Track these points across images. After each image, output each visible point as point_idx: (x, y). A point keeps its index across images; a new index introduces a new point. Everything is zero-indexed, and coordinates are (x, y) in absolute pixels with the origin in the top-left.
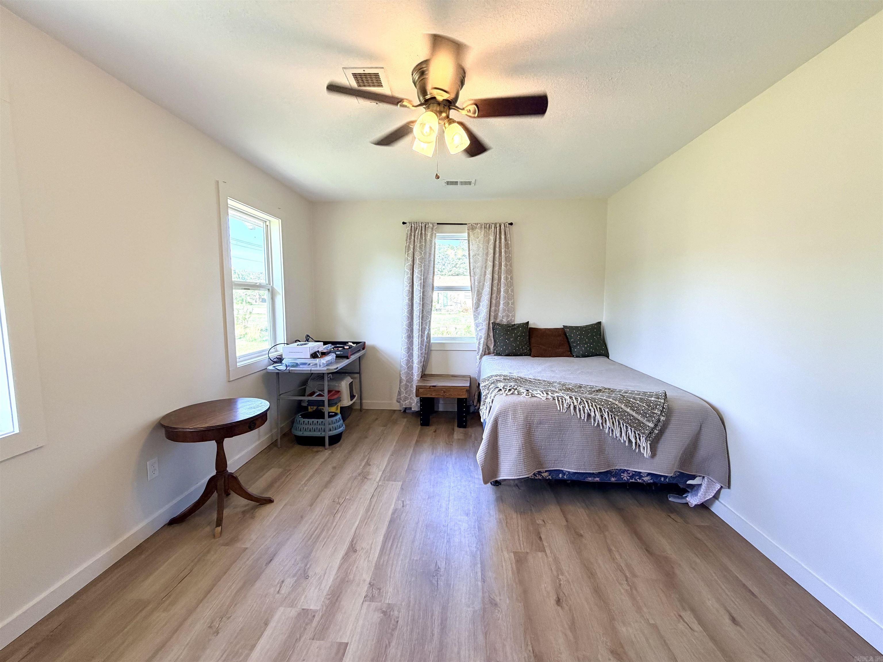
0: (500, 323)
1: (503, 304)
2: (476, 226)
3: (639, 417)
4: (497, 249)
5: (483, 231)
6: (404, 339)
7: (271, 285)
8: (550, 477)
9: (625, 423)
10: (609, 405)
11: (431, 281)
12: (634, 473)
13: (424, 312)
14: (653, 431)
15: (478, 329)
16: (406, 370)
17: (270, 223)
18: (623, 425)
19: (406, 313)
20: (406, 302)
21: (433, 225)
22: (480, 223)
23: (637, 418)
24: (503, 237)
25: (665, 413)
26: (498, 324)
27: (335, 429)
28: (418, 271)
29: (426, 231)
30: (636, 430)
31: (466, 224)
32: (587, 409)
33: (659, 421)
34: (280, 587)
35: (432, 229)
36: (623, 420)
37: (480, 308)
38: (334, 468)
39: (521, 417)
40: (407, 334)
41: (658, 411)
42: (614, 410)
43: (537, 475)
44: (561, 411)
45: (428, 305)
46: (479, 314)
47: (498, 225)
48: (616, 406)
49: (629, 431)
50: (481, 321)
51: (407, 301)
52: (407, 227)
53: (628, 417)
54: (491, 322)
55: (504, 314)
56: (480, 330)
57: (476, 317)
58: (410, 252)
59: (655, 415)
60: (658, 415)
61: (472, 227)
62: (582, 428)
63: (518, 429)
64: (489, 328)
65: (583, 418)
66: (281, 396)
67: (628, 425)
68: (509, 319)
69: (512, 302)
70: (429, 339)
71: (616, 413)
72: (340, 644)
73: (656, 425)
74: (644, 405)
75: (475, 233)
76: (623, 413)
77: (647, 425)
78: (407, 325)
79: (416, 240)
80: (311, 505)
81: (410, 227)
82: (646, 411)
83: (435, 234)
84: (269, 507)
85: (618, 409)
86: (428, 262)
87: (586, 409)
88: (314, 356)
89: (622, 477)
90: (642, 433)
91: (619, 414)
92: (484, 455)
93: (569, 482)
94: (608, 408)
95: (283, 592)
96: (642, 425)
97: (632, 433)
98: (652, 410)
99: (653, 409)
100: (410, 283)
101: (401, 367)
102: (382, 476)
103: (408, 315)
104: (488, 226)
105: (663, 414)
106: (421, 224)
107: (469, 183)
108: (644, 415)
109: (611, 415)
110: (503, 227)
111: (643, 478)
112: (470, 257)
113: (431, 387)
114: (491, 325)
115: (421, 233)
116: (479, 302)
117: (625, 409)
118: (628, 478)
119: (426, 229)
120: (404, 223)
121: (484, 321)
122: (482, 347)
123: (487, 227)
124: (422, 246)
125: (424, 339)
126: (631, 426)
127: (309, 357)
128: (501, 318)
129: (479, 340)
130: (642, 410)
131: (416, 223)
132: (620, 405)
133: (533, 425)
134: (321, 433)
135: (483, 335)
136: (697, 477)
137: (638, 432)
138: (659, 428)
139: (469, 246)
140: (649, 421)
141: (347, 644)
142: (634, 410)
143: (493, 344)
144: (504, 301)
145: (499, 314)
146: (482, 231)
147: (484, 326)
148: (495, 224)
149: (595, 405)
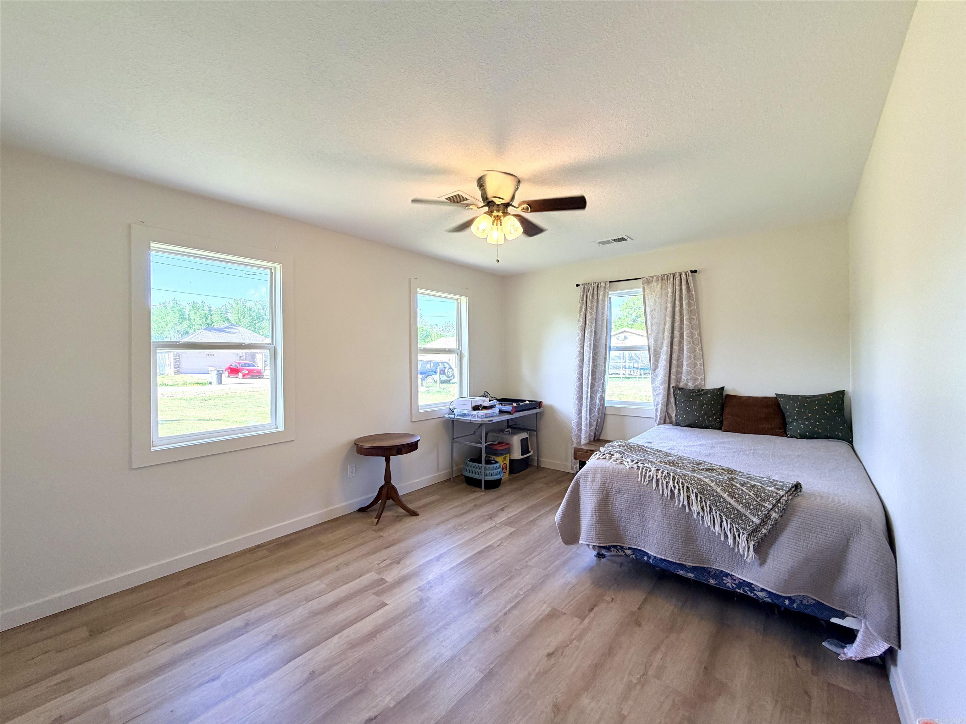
0: (685, 388)
1: (687, 365)
2: (652, 279)
3: (739, 507)
4: (677, 303)
5: (660, 284)
6: (574, 400)
7: (460, 350)
8: (633, 556)
9: (719, 510)
10: (701, 485)
11: (604, 341)
12: (742, 581)
13: (597, 373)
14: (760, 529)
15: (655, 394)
16: (577, 432)
17: (460, 301)
18: (716, 512)
19: (576, 375)
20: (576, 363)
21: (605, 284)
22: (656, 276)
23: (735, 508)
24: (684, 288)
25: (780, 508)
26: (679, 389)
27: (492, 475)
28: (588, 332)
29: (599, 290)
30: (734, 522)
31: (641, 278)
32: (670, 486)
33: (768, 516)
34: (381, 562)
35: (605, 287)
36: (716, 506)
37: (658, 370)
38: (475, 506)
39: (598, 481)
40: (577, 395)
41: (768, 504)
42: (705, 492)
43: (620, 551)
44: (642, 483)
45: (601, 367)
46: (656, 376)
47: (677, 275)
48: (709, 488)
49: (725, 523)
50: (658, 384)
51: (578, 362)
52: (580, 289)
53: (724, 504)
54: (673, 385)
55: (689, 377)
56: (657, 394)
57: (653, 381)
58: (582, 313)
59: (763, 508)
60: (768, 510)
61: (648, 281)
62: (665, 506)
63: (593, 493)
64: (669, 394)
65: (666, 495)
66: (455, 440)
67: (722, 514)
68: (696, 383)
69: (700, 363)
70: (602, 402)
71: (708, 496)
72: (385, 603)
73: (763, 522)
74: (751, 494)
75: (651, 287)
76: (717, 498)
77: (751, 520)
78: (577, 386)
79: (588, 300)
80: (437, 525)
81: (583, 288)
82: (750, 501)
83: (608, 292)
84: (414, 518)
85: (711, 492)
86: (600, 322)
87: (670, 484)
88: (476, 408)
89: (725, 582)
90: (742, 528)
91: (712, 498)
92: (561, 514)
93: (658, 569)
94: (697, 489)
95: (380, 565)
96: (744, 518)
97: (727, 526)
98: (762, 501)
99: (764, 500)
100: (581, 344)
101: (572, 428)
102: (506, 520)
103: (579, 376)
104: (666, 277)
105: (777, 510)
106: (594, 284)
107: (623, 239)
108: (747, 506)
109: (700, 497)
110: (683, 276)
111: (755, 592)
112: (647, 313)
113: (589, 451)
114: (672, 390)
115: (593, 294)
116: (657, 363)
117: (722, 494)
118: (734, 586)
119: (599, 288)
120: (578, 285)
121: (662, 384)
122: (659, 414)
123: (664, 278)
124: (594, 306)
125: (596, 401)
126: (726, 516)
127: (471, 409)
128: (685, 382)
129: (656, 406)
130: (745, 499)
131: (589, 284)
132: (715, 488)
133: (611, 493)
134: (479, 477)
135: (661, 400)
136: (848, 616)
137: (737, 526)
138: (768, 527)
139: (645, 302)
140: (754, 515)
141: (387, 604)
142: (733, 497)
143: (675, 411)
144: (687, 361)
145: (683, 377)
146: (658, 284)
147: (662, 391)
148: (674, 275)
149: (682, 482)
